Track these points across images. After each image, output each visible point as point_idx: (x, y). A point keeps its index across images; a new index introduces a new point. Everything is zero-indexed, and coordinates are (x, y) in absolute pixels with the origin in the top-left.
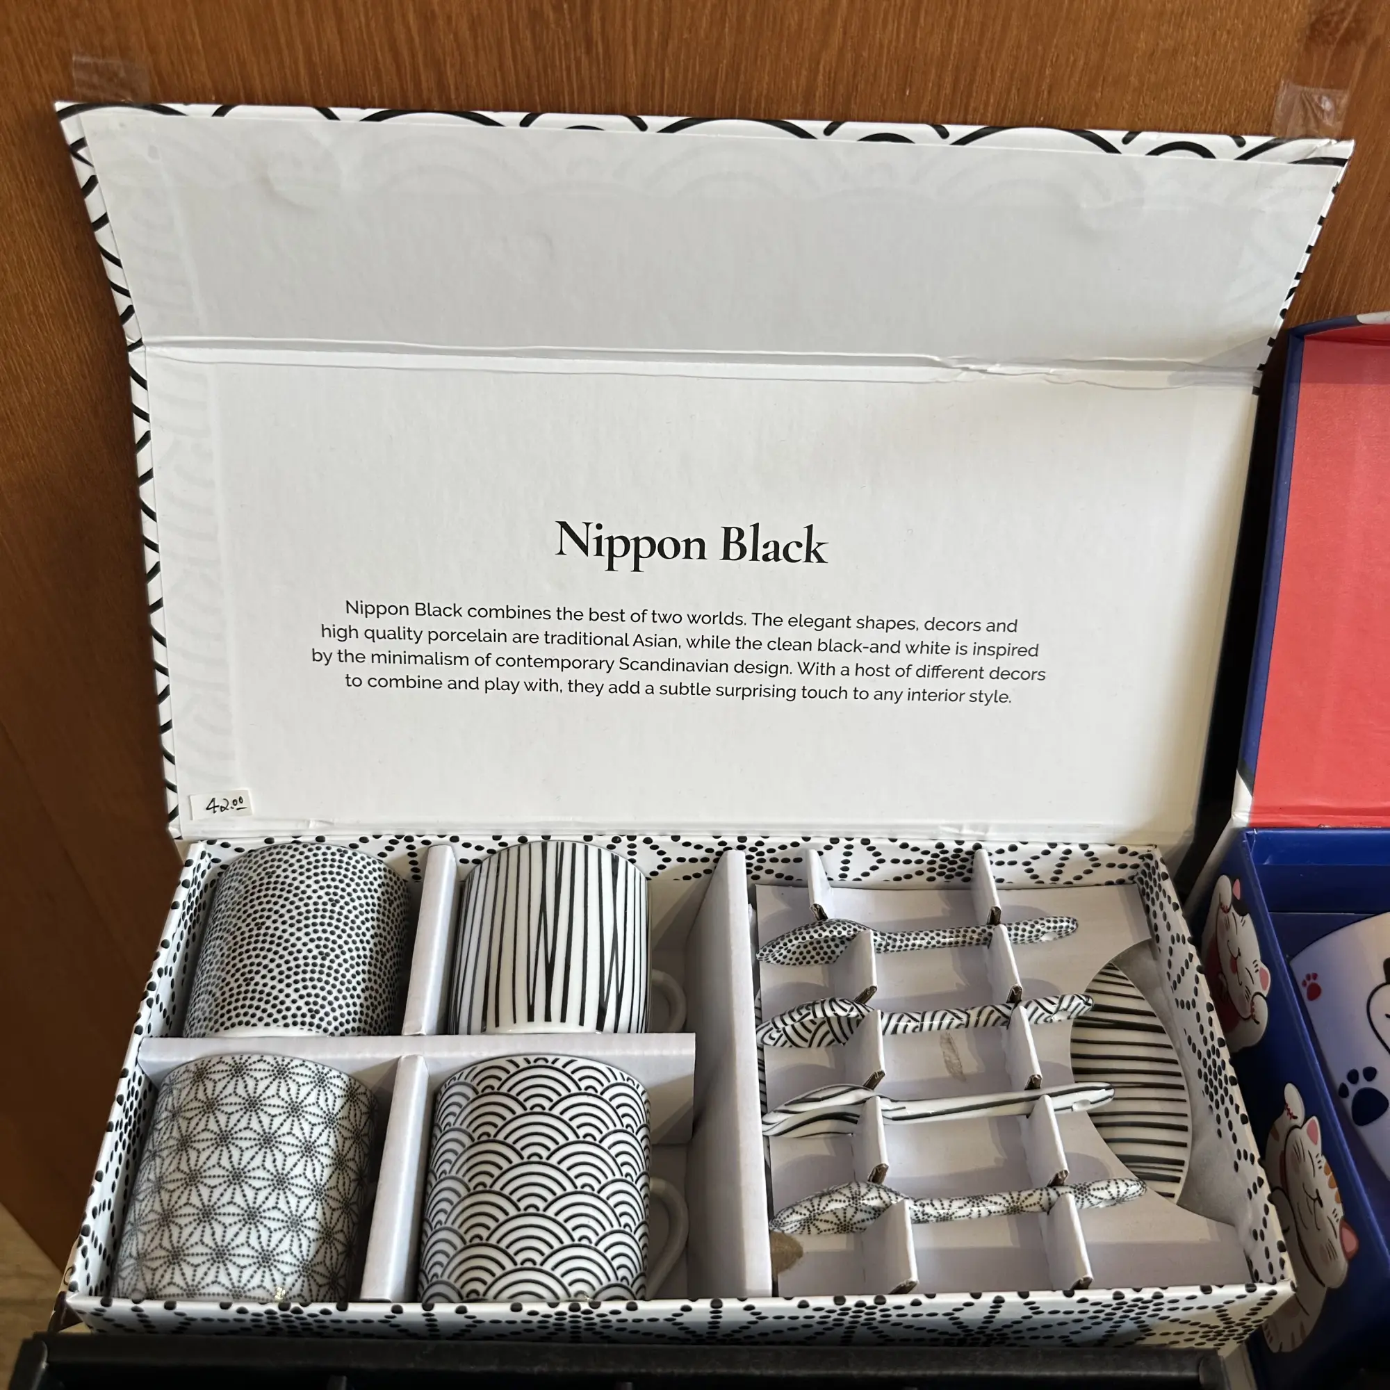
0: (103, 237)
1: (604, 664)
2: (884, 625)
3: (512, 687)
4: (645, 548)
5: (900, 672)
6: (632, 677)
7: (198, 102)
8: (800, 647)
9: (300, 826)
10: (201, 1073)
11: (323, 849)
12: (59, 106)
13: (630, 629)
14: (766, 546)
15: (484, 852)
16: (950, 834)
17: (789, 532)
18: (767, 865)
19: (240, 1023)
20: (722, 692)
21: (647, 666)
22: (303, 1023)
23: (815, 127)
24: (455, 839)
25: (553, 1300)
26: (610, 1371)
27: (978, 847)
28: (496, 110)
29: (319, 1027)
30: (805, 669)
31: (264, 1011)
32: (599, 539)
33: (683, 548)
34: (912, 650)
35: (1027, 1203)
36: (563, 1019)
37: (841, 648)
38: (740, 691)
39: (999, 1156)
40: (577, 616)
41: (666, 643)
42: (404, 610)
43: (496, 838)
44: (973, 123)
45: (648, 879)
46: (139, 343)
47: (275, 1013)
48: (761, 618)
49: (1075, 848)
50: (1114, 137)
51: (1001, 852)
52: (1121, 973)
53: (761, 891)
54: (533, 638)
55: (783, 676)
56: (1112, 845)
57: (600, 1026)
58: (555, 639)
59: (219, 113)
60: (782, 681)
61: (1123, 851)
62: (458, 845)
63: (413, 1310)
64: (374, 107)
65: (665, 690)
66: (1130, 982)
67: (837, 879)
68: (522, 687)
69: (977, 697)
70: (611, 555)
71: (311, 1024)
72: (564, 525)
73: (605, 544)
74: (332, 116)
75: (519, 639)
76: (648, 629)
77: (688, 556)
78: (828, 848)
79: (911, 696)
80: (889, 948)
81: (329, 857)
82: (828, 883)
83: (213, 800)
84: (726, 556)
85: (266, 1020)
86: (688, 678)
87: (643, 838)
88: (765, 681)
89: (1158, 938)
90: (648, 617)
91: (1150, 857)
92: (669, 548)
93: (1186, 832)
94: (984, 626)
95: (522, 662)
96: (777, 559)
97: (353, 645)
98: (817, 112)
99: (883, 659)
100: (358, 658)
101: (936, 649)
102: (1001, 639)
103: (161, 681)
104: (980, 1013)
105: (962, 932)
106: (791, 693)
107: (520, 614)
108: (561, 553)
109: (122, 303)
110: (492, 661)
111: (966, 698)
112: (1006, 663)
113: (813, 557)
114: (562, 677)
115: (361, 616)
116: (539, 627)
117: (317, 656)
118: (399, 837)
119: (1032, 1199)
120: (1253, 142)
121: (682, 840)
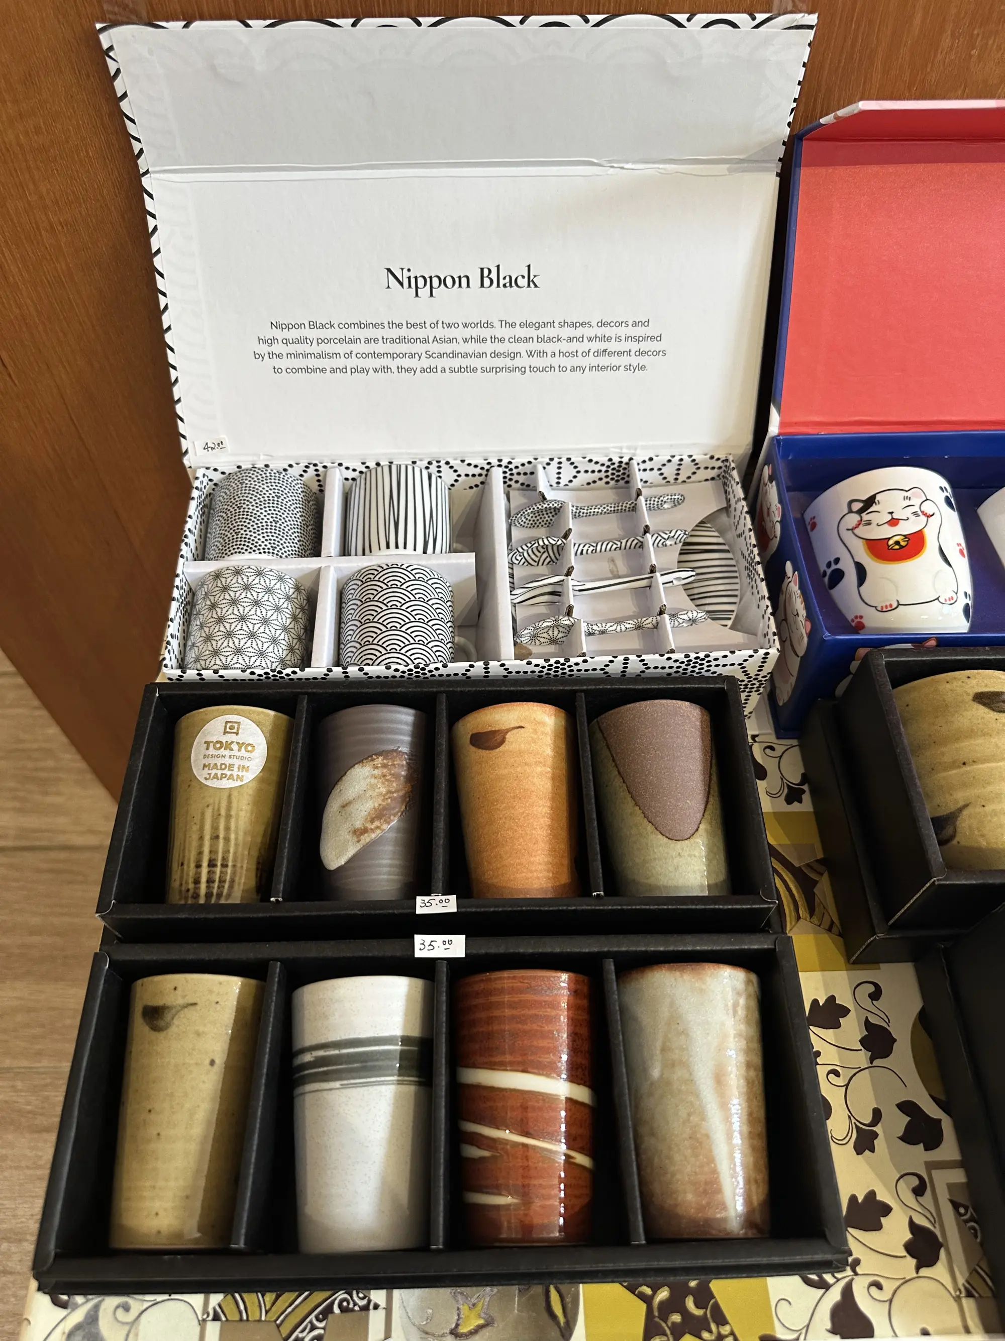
0: (124, 105)
1: (417, 355)
2: (574, 325)
3: (365, 371)
4: (435, 282)
5: (584, 354)
6: (432, 362)
7: (173, 20)
8: (527, 340)
9: (255, 458)
10: (217, 575)
11: (269, 471)
12: (99, 26)
13: (430, 333)
14: (504, 278)
15: (357, 473)
16: (616, 453)
17: (517, 270)
18: (515, 477)
19: (236, 552)
20: (484, 370)
21: (441, 356)
22: (269, 552)
23: (515, 19)
24: (340, 465)
25: (405, 664)
26: (435, 690)
27: (631, 459)
28: (338, 17)
29: (277, 555)
30: (530, 354)
31: (248, 546)
32: (409, 278)
33: (457, 281)
34: (590, 340)
35: (645, 623)
36: (405, 548)
37: (550, 340)
38: (494, 370)
39: (635, 609)
40: (399, 326)
41: (450, 341)
42: (303, 326)
43: (363, 463)
44: (603, 14)
45: (450, 489)
46: (147, 172)
47: (254, 548)
48: (504, 323)
49: (685, 457)
50: (682, 18)
51: (644, 462)
52: (709, 525)
53: (512, 493)
54: (376, 341)
55: (518, 359)
56: (706, 455)
57: (425, 552)
58: (388, 341)
59: (186, 26)
60: (518, 362)
61: (712, 457)
62: (343, 468)
63: (338, 670)
64: (270, 19)
65: (452, 370)
66: (713, 529)
67: (555, 485)
68: (371, 371)
69: (628, 368)
70: (417, 287)
71: (273, 553)
72: (389, 270)
73: (413, 281)
74: (247, 25)
75: (368, 341)
76: (440, 332)
77: (460, 286)
78: (548, 464)
79: (591, 368)
80: (581, 514)
81: (273, 474)
82: (550, 488)
83: (207, 444)
84: (482, 285)
85: (249, 550)
86: (464, 362)
87: (444, 462)
88: (508, 362)
89: (730, 506)
90: (440, 325)
91: (727, 460)
92: (449, 282)
93: (748, 445)
94: (630, 323)
95: (370, 355)
96: (511, 286)
97: (277, 348)
98: (515, 12)
99: (574, 346)
100: (279, 356)
101: (605, 339)
102: (640, 331)
103: (173, 374)
104: (627, 541)
105: (621, 504)
106: (523, 369)
107: (367, 326)
108: (388, 287)
109: (136, 147)
110: (353, 355)
111: (622, 368)
112: (645, 346)
113: (531, 284)
114: (393, 364)
115: (279, 330)
116: (378, 333)
117: (257, 356)
118: (309, 464)
119: (648, 622)
120: (760, 17)
121: (466, 462)
